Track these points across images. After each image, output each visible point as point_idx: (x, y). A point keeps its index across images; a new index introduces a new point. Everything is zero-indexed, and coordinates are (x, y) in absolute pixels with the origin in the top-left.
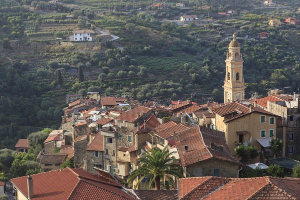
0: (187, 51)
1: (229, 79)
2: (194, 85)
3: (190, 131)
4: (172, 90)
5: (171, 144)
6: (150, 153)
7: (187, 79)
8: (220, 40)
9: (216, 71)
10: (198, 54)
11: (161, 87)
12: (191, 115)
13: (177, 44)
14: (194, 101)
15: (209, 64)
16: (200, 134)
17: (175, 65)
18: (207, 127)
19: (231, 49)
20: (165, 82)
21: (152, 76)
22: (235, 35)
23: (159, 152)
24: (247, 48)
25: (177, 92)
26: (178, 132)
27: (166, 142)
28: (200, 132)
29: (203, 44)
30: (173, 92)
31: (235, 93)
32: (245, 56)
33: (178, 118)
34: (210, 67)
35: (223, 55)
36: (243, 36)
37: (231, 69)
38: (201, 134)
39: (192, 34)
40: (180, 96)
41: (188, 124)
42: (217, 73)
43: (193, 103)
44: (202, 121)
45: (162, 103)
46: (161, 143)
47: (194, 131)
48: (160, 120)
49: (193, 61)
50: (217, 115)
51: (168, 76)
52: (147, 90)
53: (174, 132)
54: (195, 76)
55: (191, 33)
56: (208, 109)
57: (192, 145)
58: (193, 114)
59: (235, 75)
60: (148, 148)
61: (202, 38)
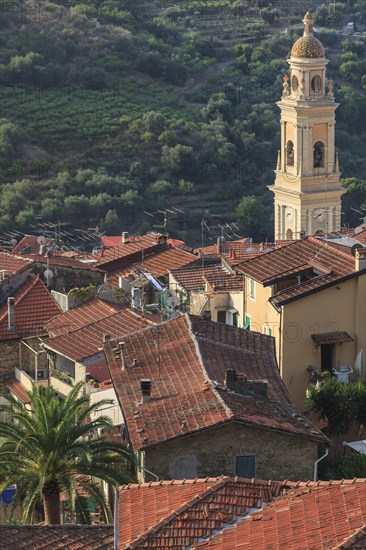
0: (154, 70)
1: (291, 163)
2: (178, 184)
3: (158, 333)
4: (105, 200)
5: (96, 378)
6: (28, 407)
7: (155, 164)
8: (261, 35)
9: (248, 138)
10: (191, 80)
11: (68, 190)
12: (164, 280)
13: (122, 46)
14: (173, 236)
15: (227, 113)
16: (190, 342)
17: (113, 116)
18: (214, 319)
19: (294, 60)
20: (80, 174)
21: (35, 154)
22: (310, 18)
23: (55, 401)
24: (350, 63)
25: (121, 208)
26: (121, 338)
27: (81, 372)
28: (193, 337)
29: (207, 50)
30: (107, 207)
31: (311, 207)
32: (344, 88)
33: (122, 291)
34: (231, 123)
35: (272, 84)
36: (338, 22)
37: (295, 130)
38: (196, 344)
39: (169, 16)
40: (130, 220)
41: (155, 312)
42: (252, 143)
43: (169, 241)
44: (198, 302)
45: (69, 242)
46: (64, 375)
47: (174, 332)
48: (62, 300)
49: (174, 105)
50: (249, 281)
51: (89, 155)
52: (18, 200)
53: (108, 337)
54: (182, 154)
55: (168, 10)
56: (219, 262)
57: (166, 379)
58: (172, 279)
59: (309, 151)
60: (22, 391)
61: (204, 28)
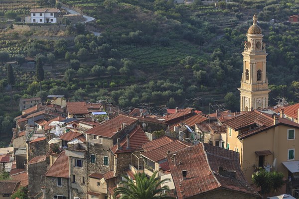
0: (190, 38)
1: (248, 79)
2: (200, 87)
3: (190, 151)
4: (169, 93)
5: (164, 169)
6: (135, 181)
7: (190, 78)
8: (235, 24)
9: (230, 68)
10: (206, 43)
11: (153, 89)
12: (193, 128)
13: (177, 28)
14: (198, 109)
15: (221, 57)
16: (204, 154)
17: (172, 58)
18: (214, 145)
19: (249, 36)
20: (159, 82)
21: (140, 74)
22: (256, 17)
23: (146, 179)
24: (273, 36)
25: (176, 97)
26: (174, 152)
27: (157, 166)
28: (205, 152)
29: (213, 30)
30: (170, 96)
31: (256, 97)
32: (271, 47)
33: (175, 132)
34: (223, 61)
35: (240, 44)
36: (268, 19)
37: (249, 65)
38: (206, 155)
39: (197, 15)
40: (180, 102)
41: (189, 141)
42: (231, 70)
43: (196, 111)
44: (207, 137)
45: (153, 111)
46: (150, 168)
47: (196, 150)
48: (150, 136)
49: (199, 54)
50: (229, 128)
51: (162, 75)
52: (132, 93)
53: (169, 152)
54: (202, 74)
55: (196, 13)
56: (217, 120)
57: (193, 170)
58: (197, 128)
59: (255, 74)
60: (132, 175)
61: (211, 21)
